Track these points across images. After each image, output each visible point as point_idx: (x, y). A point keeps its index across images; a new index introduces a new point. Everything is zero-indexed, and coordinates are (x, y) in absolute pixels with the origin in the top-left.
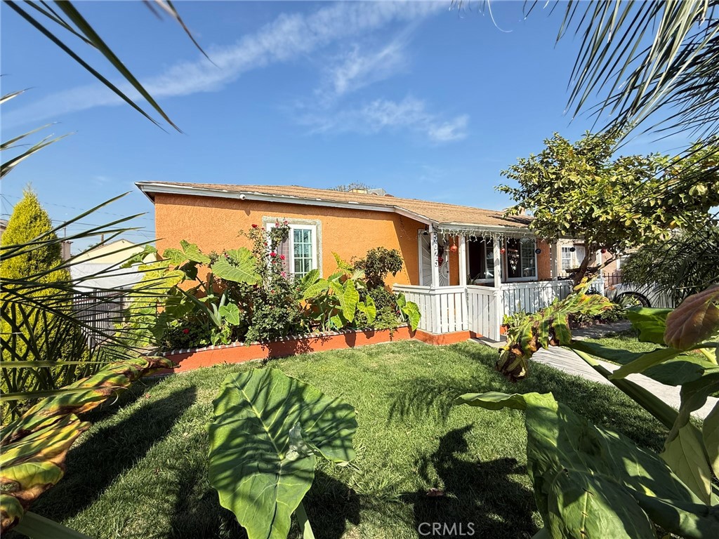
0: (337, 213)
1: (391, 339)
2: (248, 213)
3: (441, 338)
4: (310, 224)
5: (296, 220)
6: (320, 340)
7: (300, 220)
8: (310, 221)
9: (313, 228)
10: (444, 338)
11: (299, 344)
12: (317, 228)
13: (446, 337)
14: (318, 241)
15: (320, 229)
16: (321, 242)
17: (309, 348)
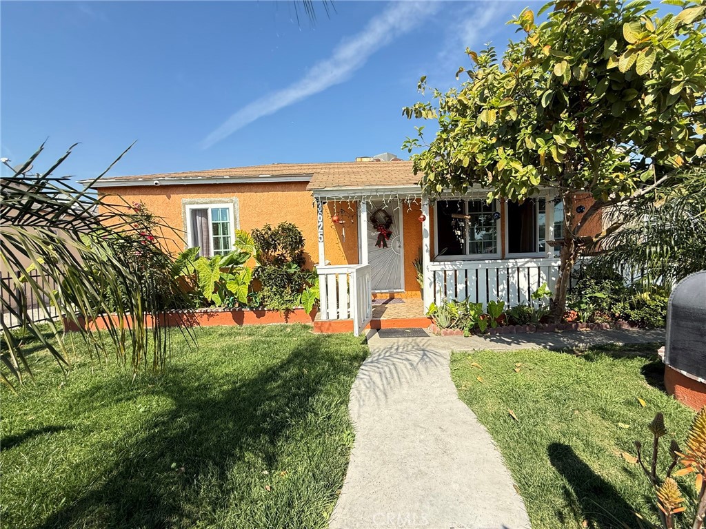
0: (254, 188)
1: (286, 320)
2: (169, 198)
3: (327, 326)
4: (227, 202)
5: (213, 199)
6: (206, 316)
7: (216, 199)
8: (226, 200)
9: (230, 206)
10: (330, 325)
11: (185, 317)
12: (234, 206)
13: (332, 325)
14: (235, 219)
15: (237, 206)
16: (238, 219)
17: (195, 322)
